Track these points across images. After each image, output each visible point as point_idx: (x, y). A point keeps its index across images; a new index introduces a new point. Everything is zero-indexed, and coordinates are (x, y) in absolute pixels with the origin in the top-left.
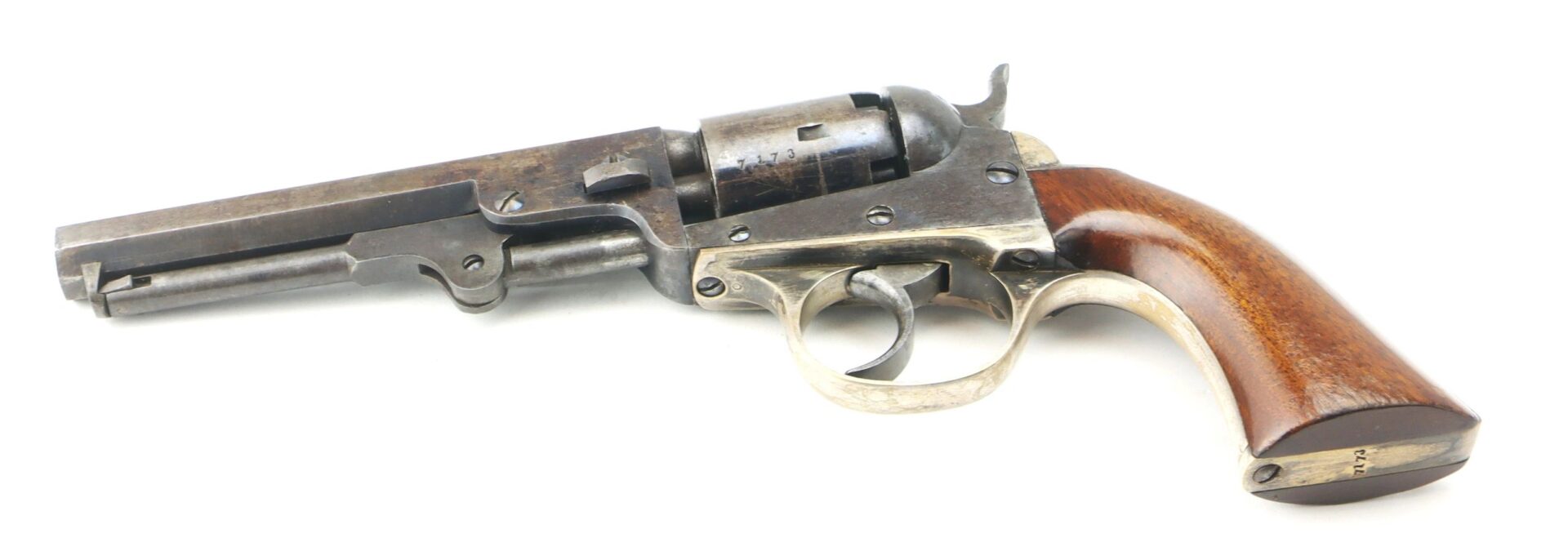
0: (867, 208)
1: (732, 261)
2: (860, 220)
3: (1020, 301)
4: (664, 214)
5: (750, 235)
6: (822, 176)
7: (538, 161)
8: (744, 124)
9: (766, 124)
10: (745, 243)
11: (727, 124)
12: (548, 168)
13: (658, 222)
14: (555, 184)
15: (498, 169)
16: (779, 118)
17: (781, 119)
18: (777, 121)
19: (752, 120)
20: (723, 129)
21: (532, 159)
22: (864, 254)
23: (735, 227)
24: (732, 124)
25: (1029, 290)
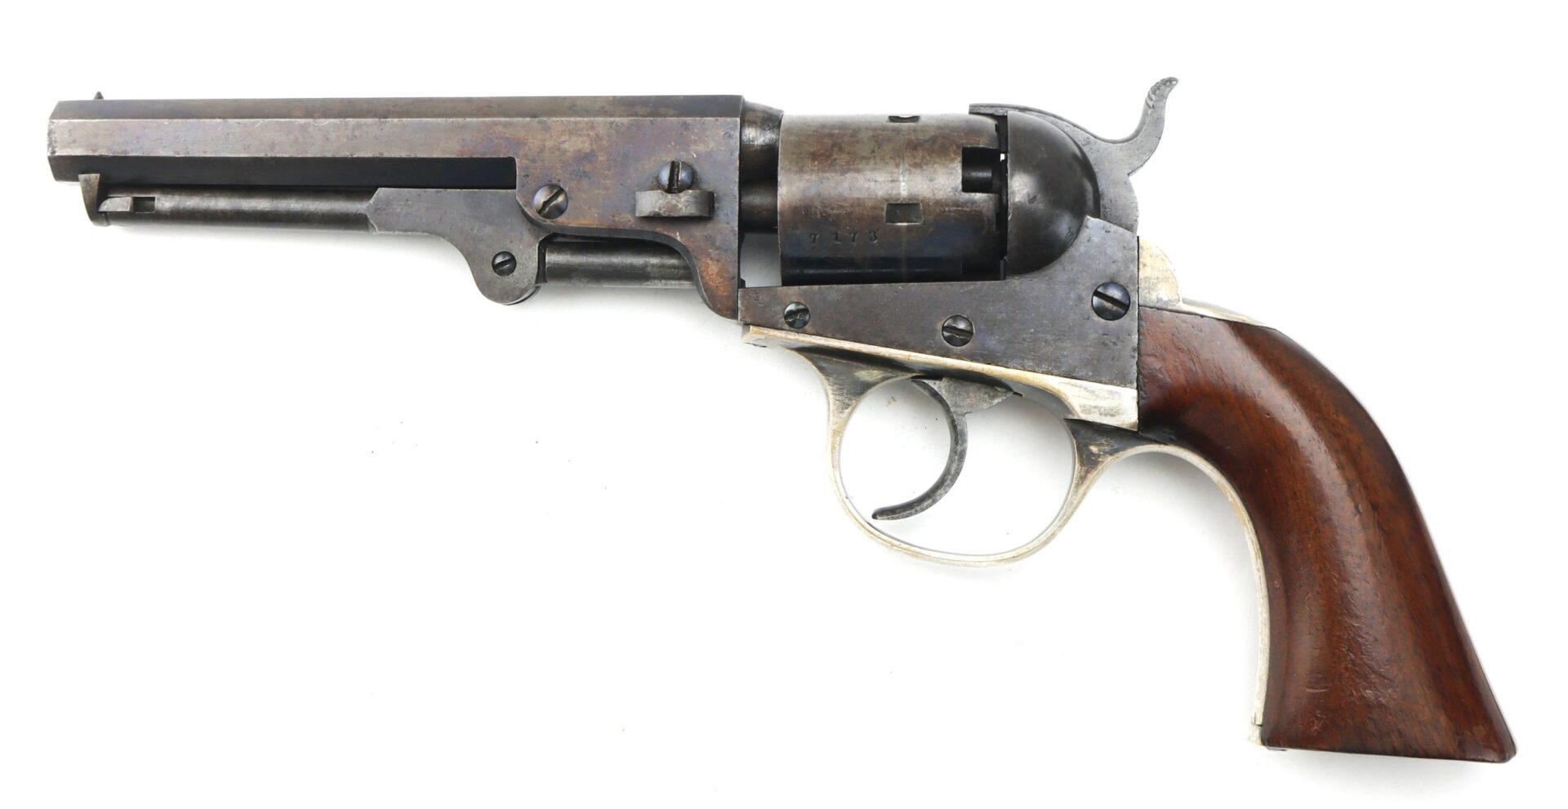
0: (945, 316)
2: (934, 331)
3: (1084, 468)
5: (808, 321)
7: (591, 144)
10: (800, 330)
12: (602, 158)
13: (711, 273)
14: (607, 189)
15: (544, 146)
21: (585, 138)
23: (794, 304)
25: (1099, 456)
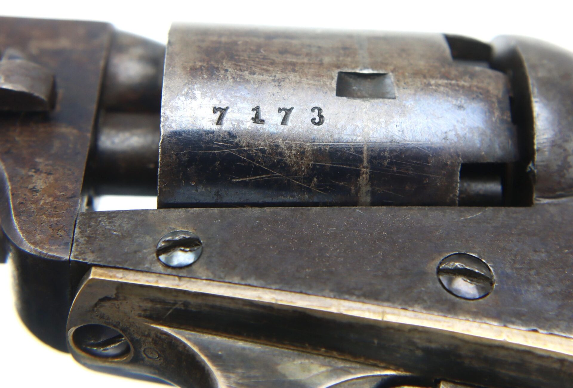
0: (440, 253)
1: (149, 305)
2: (422, 275)
4: (51, 178)
5: (198, 258)
6: (365, 171)
8: (246, 43)
9: (283, 52)
10: (182, 273)
11: (215, 38)
13: (34, 190)
16: (309, 46)
17: (314, 50)
18: (305, 50)
19: (262, 40)
20: (204, 45)
22: (419, 353)
23: (175, 233)
24: (224, 39)
